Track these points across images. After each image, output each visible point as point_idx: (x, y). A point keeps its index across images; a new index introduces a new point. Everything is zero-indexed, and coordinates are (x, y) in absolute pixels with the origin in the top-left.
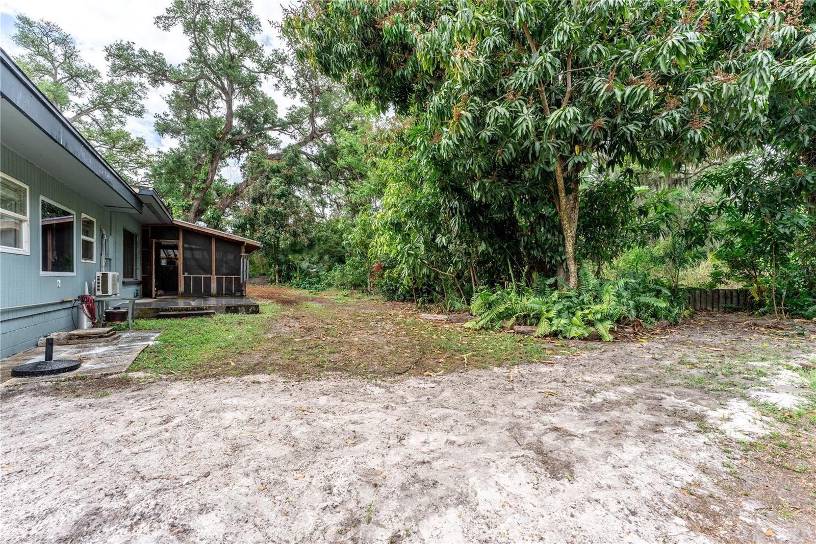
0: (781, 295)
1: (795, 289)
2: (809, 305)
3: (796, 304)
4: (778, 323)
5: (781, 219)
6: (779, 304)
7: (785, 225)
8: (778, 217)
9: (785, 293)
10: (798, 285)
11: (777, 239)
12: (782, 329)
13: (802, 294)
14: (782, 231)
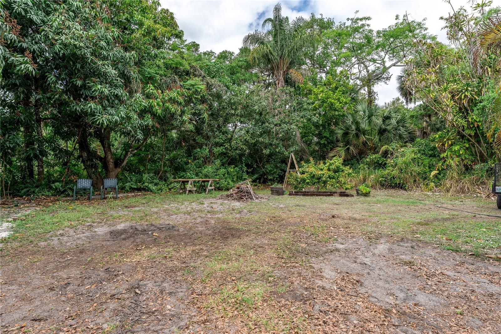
0: (8, 183)
1: (16, 180)
2: (22, 189)
3: (16, 189)
4: (5, 201)
5: (8, 138)
6: (6, 190)
7: (10, 142)
8: (7, 136)
9: (10, 183)
10: (18, 177)
11: (6, 149)
12: (7, 204)
13: (19, 183)
14: (8, 145)
